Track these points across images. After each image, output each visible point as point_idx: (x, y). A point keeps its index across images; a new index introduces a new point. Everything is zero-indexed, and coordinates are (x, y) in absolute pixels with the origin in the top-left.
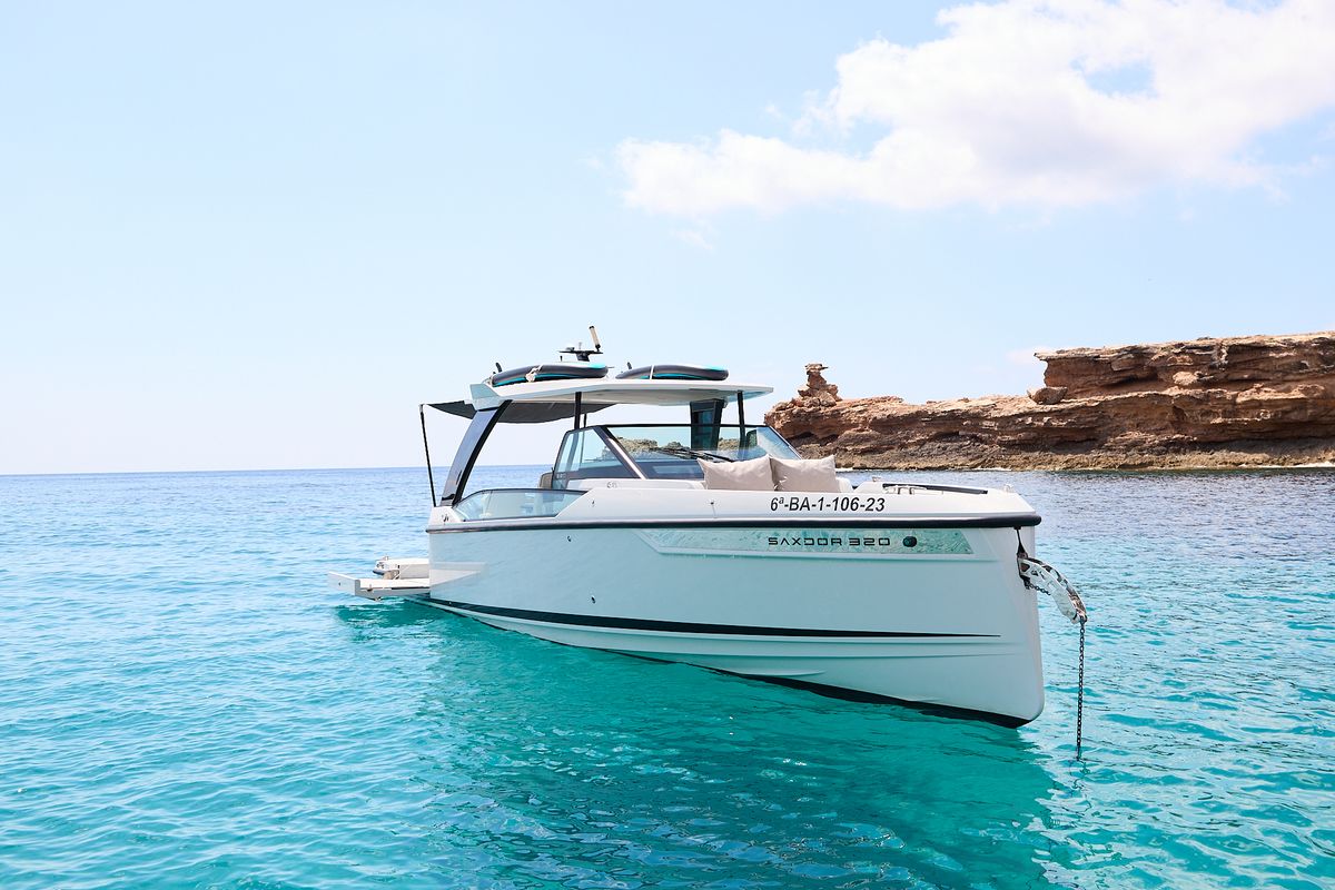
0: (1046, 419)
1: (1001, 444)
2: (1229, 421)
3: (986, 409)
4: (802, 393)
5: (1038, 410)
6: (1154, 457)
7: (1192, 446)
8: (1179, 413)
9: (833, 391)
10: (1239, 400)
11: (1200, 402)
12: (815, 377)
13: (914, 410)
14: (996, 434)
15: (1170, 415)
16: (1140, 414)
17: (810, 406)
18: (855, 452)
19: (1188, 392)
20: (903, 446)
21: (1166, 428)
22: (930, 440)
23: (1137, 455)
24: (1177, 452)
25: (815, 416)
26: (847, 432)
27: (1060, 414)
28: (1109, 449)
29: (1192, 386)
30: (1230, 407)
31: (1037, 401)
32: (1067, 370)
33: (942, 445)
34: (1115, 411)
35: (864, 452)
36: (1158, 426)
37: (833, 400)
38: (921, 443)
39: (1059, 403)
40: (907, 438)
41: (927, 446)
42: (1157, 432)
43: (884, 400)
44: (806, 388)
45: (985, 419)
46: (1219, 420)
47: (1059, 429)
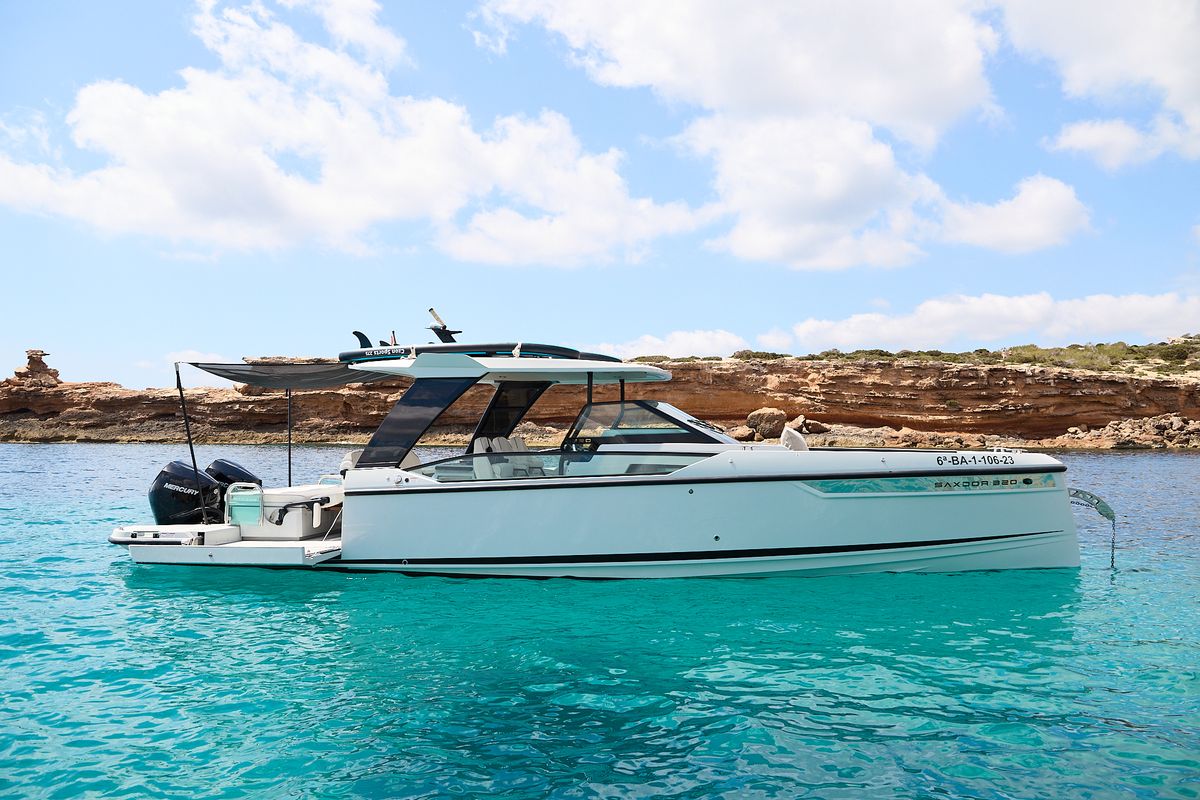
0: (250, 406)
1: (211, 423)
2: (382, 413)
3: (200, 397)
4: (18, 374)
5: (244, 399)
6: (329, 436)
7: (355, 429)
8: (347, 406)
9: (55, 374)
10: (389, 400)
11: (363, 400)
12: (36, 362)
13: (136, 395)
14: (208, 416)
15: (341, 408)
16: (320, 405)
17: (31, 386)
18: (78, 427)
19: (355, 392)
20: (124, 423)
21: (338, 416)
22: (149, 419)
23: (318, 435)
24: (345, 433)
25: (36, 395)
26: (69, 410)
27: (261, 403)
28: (297, 429)
29: (358, 389)
30: (382, 404)
31: (243, 393)
33: (161, 423)
34: (303, 403)
35: (86, 427)
36: (332, 415)
37: (55, 382)
38: (141, 421)
39: (260, 395)
40: (129, 417)
41: (146, 423)
42: (332, 419)
43: (105, 385)
44: (23, 369)
45: (199, 404)
46: (375, 413)
47: (260, 414)
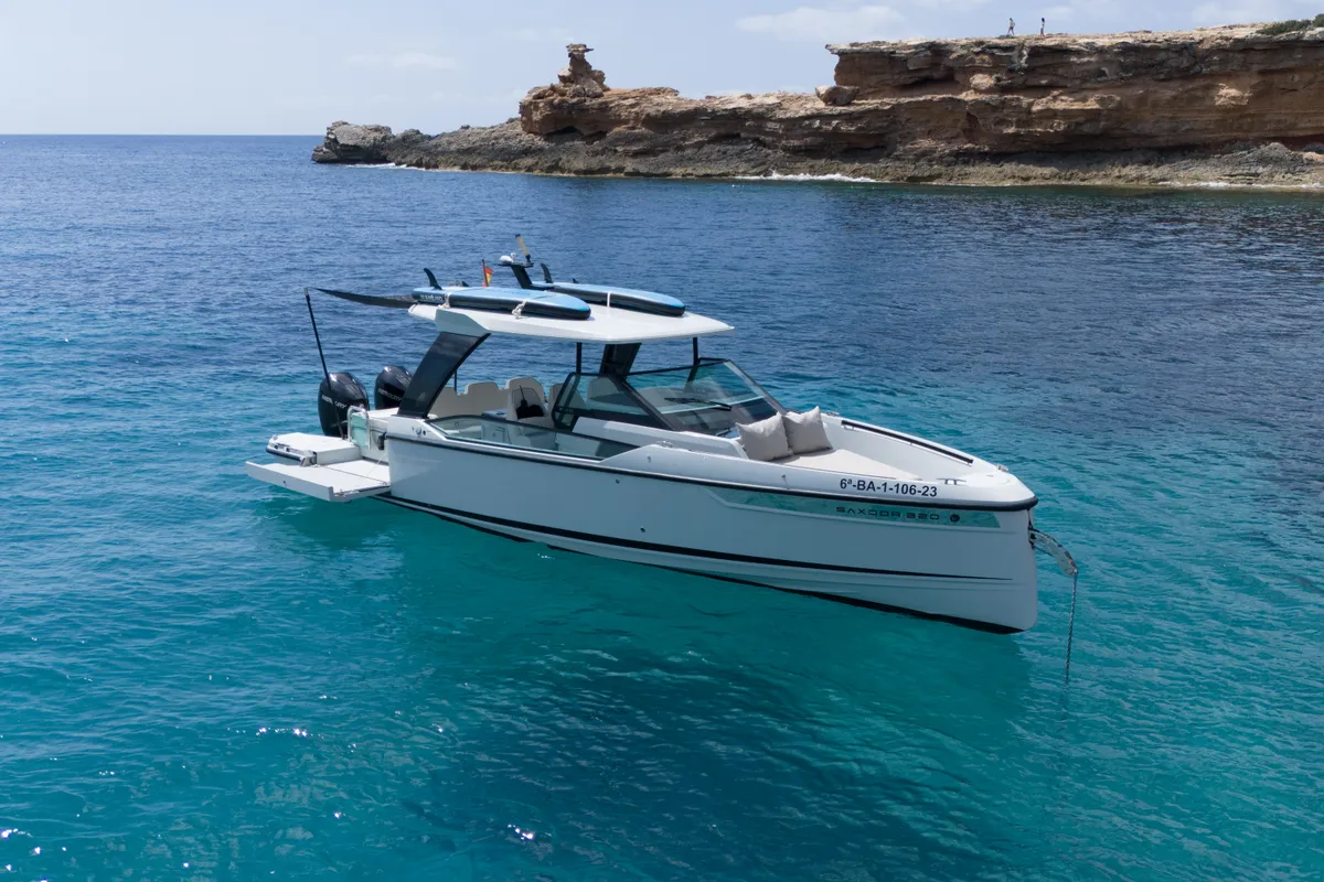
0: (835, 122)
1: (785, 149)
2: (1022, 131)
3: (771, 108)
4: (563, 79)
5: (827, 112)
6: (943, 169)
7: (982, 157)
8: (972, 120)
9: (600, 77)
10: (1035, 108)
11: (995, 109)
12: (578, 59)
13: (692, 106)
14: (780, 137)
15: (963, 123)
16: (932, 119)
17: (573, 97)
18: (626, 153)
19: (984, 97)
20: (680, 148)
21: (957, 136)
22: (709, 142)
23: (926, 167)
24: (966, 163)
25: (580, 108)
26: (617, 129)
27: (849, 118)
28: (898, 158)
29: (989, 91)
30: (1024, 117)
31: (826, 101)
32: (859, 66)
33: (723, 148)
34: (907, 116)
35: (636, 154)
36: (948, 135)
37: (599, 90)
38: (699, 145)
39: (849, 104)
40: (684, 139)
41: (706, 149)
42: (949, 141)
43: (658, 91)
44: (566, 73)
45: (770, 120)
46: (1011, 130)
47: (848, 134)
